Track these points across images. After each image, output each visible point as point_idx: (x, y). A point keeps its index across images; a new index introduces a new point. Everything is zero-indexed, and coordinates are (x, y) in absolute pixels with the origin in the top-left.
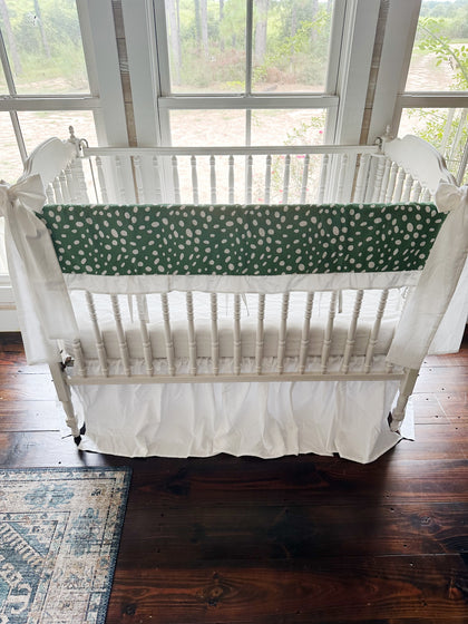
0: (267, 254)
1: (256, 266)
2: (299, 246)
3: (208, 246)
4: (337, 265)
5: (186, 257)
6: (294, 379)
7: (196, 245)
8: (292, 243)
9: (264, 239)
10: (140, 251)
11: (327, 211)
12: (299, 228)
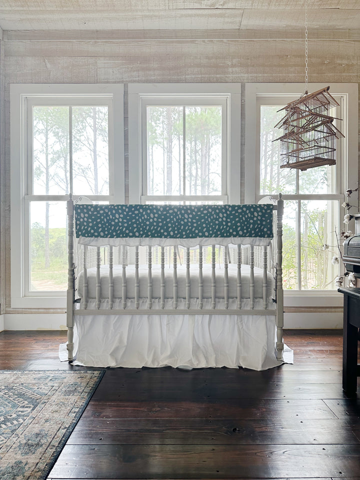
0: (189, 226)
1: (184, 233)
2: (204, 223)
3: (160, 222)
4: (224, 233)
5: (150, 228)
7: (155, 222)
8: (201, 222)
9: (187, 219)
10: (128, 224)
11: (216, 207)
12: (204, 214)
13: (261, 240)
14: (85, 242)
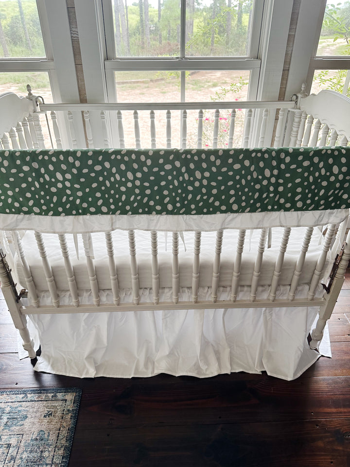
0: (203, 195)
1: (193, 206)
2: (233, 187)
3: (147, 188)
4: (267, 204)
5: (128, 198)
6: (226, 306)
7: (137, 187)
8: (226, 185)
9: (200, 181)
10: (84, 192)
11: (259, 155)
12: (233, 170)
13: (333, 213)
14: (7, 226)
